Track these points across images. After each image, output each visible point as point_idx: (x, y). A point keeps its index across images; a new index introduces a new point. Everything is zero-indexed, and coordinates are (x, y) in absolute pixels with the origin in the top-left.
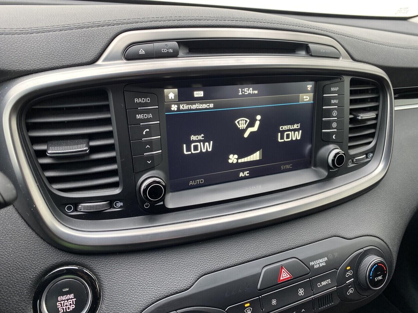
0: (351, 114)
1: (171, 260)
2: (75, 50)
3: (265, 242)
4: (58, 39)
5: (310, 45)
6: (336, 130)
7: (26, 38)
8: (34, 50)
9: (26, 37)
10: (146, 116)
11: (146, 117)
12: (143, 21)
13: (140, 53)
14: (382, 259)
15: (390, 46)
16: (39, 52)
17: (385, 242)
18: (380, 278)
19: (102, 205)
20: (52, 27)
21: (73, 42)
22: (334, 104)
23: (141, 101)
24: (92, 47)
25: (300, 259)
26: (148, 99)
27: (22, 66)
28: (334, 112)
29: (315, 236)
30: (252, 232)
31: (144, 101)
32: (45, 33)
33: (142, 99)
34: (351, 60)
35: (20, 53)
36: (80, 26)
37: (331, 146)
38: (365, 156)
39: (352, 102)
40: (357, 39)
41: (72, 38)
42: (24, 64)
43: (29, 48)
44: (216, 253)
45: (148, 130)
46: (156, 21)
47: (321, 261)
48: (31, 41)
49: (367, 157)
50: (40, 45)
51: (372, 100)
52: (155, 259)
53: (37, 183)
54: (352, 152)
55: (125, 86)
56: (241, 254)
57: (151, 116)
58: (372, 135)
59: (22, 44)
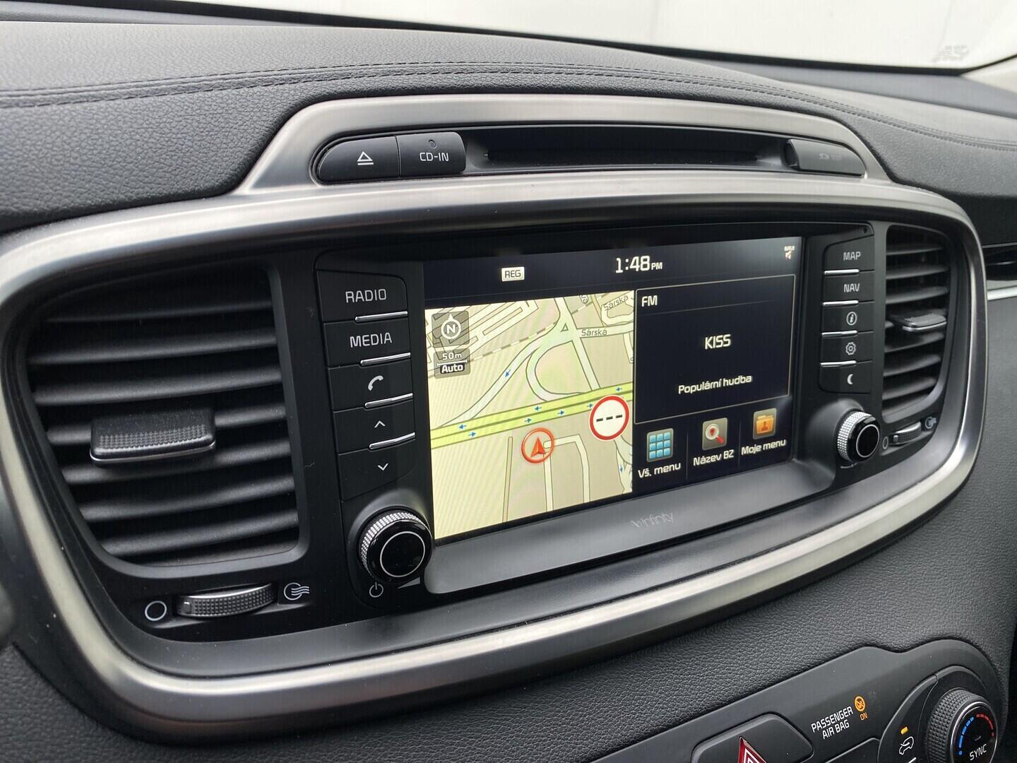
0: (888, 319)
1: (447, 744)
2: (173, 153)
3: (694, 674)
4: (125, 122)
5: (794, 142)
6: (854, 362)
7: (27, 118)
8: (53, 153)
9: (29, 114)
10: (375, 338)
11: (375, 341)
12: (365, 71)
13: (361, 162)
14: (985, 700)
16: (67, 159)
17: (983, 653)
18: (981, 751)
19: (253, 596)
20: (104, 87)
21: (168, 131)
22: (851, 296)
23: (362, 297)
24: (225, 146)
25: (787, 717)
26: (382, 292)
27: (15, 200)
28: (850, 316)
29: (818, 648)
30: (659, 647)
31: (369, 298)
32: (85, 104)
33: (366, 291)
34: (889, 182)
35: (9, 161)
36: (185, 85)
37: (843, 405)
38: (918, 426)
39: (893, 287)
40: (895, 125)
41: (164, 120)
42: (24, 193)
43: (38, 148)
44: (569, 715)
45: (380, 378)
46: (398, 73)
47: (837, 716)
48: (44, 128)
49: (924, 428)
50: (70, 138)
51: (929, 281)
52: (403, 746)
53: (61, 545)
54: (891, 416)
55: (318, 258)
56: (635, 714)
57: (390, 339)
58: (933, 371)
59: (17, 136)
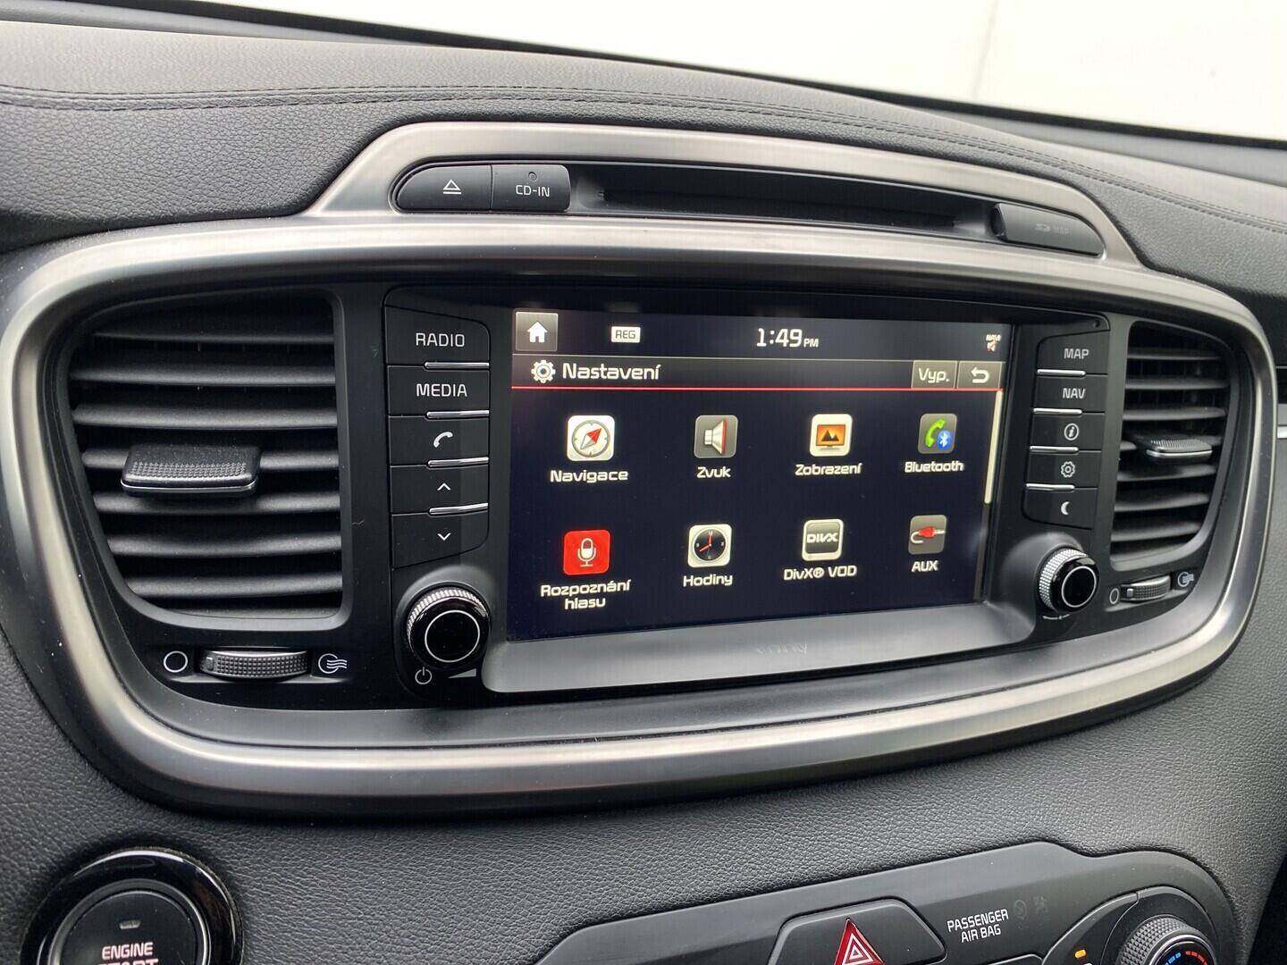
0: (1125, 438)
1: (481, 863)
2: (244, 168)
3: (803, 836)
4: (198, 132)
5: (1003, 207)
6: (1072, 487)
7: (100, 122)
8: (119, 159)
9: (103, 117)
10: (446, 388)
11: (446, 392)
12: (470, 93)
13: (447, 190)
14: (1202, 935)
15: (1274, 231)
16: (133, 167)
17: (1215, 878)
19: (281, 661)
20: (186, 95)
21: (242, 144)
22: (1072, 403)
23: (435, 341)
24: (300, 163)
25: (913, 904)
26: (460, 338)
27: (74, 204)
28: (1070, 428)
29: (975, 833)
30: (763, 796)
31: (444, 342)
32: (162, 112)
33: (440, 335)
34: (1139, 266)
35: (74, 164)
36: (270, 97)
37: (1053, 539)
38: (1166, 579)
39: (1133, 400)
40: (1163, 199)
41: (240, 132)
42: (84, 198)
43: (105, 152)
44: (634, 856)
45: (449, 435)
46: (509, 97)
47: (986, 919)
48: (115, 133)
49: (1173, 585)
50: (139, 144)
51: (1204, 398)
52: (428, 856)
53: (78, 572)
54: (1124, 563)
55: (388, 293)
56: (717, 869)
57: (465, 392)
58: (1197, 514)
59: (85, 140)
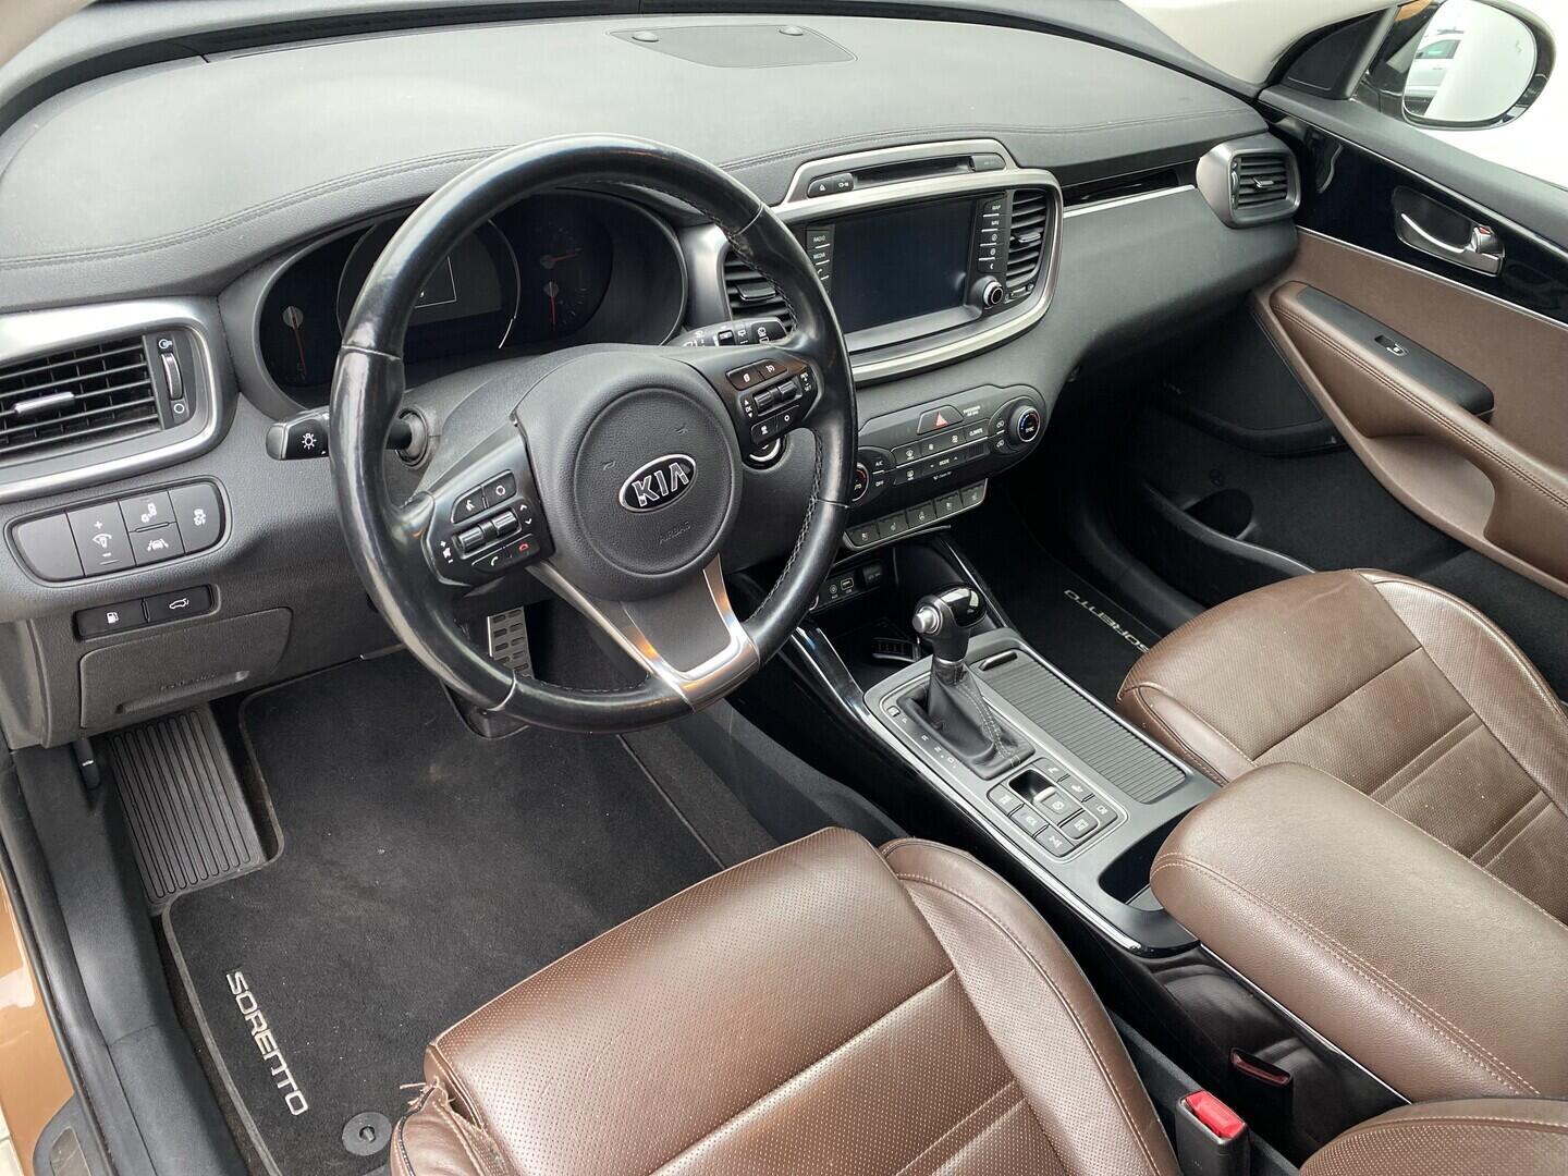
0: (1012, 235)
5: (973, 156)
6: (994, 258)
13: (821, 188)
14: (1037, 410)
17: (1041, 393)
18: (1031, 429)
22: (995, 226)
23: (818, 240)
25: (955, 407)
28: (994, 236)
33: (820, 238)
34: (1016, 169)
37: (988, 279)
38: (1024, 288)
39: (1015, 220)
45: (822, 270)
47: (974, 409)
49: (1027, 290)
51: (1038, 214)
54: (1010, 284)
55: (806, 226)
58: (1034, 261)
